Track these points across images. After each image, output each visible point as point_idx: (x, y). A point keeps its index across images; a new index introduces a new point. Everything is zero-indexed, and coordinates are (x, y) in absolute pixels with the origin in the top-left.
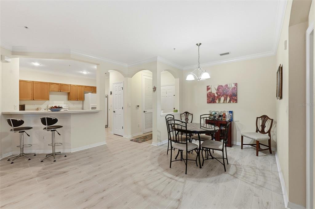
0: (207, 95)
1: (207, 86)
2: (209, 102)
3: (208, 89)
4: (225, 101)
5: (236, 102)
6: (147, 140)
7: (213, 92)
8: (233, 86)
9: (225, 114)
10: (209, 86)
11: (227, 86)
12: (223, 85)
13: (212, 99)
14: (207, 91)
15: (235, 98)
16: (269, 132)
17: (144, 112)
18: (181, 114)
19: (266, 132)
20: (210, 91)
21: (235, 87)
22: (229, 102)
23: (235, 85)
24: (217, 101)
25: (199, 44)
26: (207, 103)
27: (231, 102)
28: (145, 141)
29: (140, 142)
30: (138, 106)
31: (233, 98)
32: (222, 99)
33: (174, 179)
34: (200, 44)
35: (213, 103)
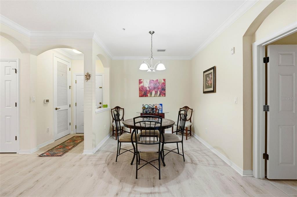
0: (140, 89)
1: (139, 80)
2: (141, 96)
3: (140, 82)
4: (156, 95)
5: (165, 96)
6: (70, 149)
7: (145, 86)
8: (163, 81)
9: (156, 107)
10: (141, 80)
11: (158, 81)
12: (154, 80)
13: (144, 93)
14: (139, 84)
15: (164, 92)
16: (190, 119)
17: (56, 109)
18: (112, 109)
19: (188, 119)
20: (142, 85)
21: (164, 83)
22: (159, 96)
23: (164, 81)
24: (149, 95)
25: (152, 32)
26: (140, 97)
27: (161, 96)
28: (67, 152)
29: (60, 156)
30: (47, 101)
31: (162, 92)
32: (154, 93)
33: (155, 193)
34: (154, 32)
35: (145, 96)
